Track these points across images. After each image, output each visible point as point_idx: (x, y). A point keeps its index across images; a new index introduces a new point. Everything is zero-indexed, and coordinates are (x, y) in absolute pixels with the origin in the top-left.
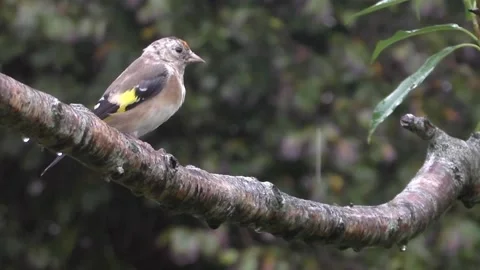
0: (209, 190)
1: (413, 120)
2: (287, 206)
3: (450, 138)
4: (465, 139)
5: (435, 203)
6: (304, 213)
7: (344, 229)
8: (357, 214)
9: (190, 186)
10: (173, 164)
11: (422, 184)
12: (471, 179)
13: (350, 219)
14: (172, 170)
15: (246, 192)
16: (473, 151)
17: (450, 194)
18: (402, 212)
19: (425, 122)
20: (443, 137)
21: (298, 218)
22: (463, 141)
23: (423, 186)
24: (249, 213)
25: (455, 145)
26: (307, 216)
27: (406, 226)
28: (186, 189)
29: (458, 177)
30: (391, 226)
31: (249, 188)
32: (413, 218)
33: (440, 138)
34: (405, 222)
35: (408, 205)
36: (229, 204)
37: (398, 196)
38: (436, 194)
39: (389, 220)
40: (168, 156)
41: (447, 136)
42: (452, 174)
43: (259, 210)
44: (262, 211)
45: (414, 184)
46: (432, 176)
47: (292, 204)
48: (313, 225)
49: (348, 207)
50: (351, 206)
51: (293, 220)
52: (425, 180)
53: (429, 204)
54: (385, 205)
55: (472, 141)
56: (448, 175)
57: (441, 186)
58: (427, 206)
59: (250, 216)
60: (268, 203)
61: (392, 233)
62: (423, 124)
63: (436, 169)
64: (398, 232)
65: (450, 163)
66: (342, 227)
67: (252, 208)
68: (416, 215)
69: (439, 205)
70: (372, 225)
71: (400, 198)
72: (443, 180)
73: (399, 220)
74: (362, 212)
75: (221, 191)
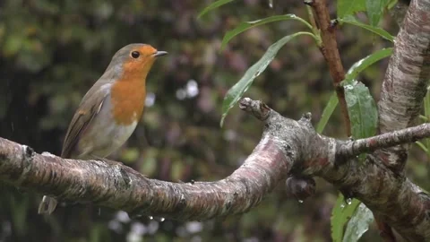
0: (62, 175)
1: (250, 103)
2: (134, 186)
3: (284, 118)
4: (297, 119)
5: (268, 178)
6: (149, 191)
7: (185, 204)
8: (197, 190)
9: (45, 172)
10: (29, 153)
11: (257, 160)
12: (302, 155)
13: (192, 195)
14: (28, 159)
15: (97, 175)
16: (304, 130)
17: (282, 169)
18: (238, 187)
19: (261, 105)
20: (276, 118)
21: (144, 196)
22: (294, 121)
23: (257, 163)
24: (99, 193)
25: (288, 125)
26: (152, 194)
27: (242, 199)
28: (41, 175)
29: (289, 154)
30: (228, 200)
31: (99, 171)
32: (248, 192)
33: (274, 119)
34: (241, 195)
35: (243, 181)
36: (81, 187)
37: (236, 172)
38: (270, 170)
39: (226, 194)
40: (25, 147)
41: (280, 117)
42: (285, 152)
43: (109, 190)
44: (111, 191)
45: (250, 162)
46: (266, 153)
47: (139, 183)
48: (157, 201)
49: (190, 184)
50: (193, 183)
51: (140, 199)
52: (260, 157)
53: (263, 179)
54: (223, 181)
55: (304, 121)
56: (281, 152)
57: (274, 162)
58: (261, 180)
59: (101, 196)
60: (116, 184)
61: (229, 206)
62: (258, 107)
63: (270, 147)
64: (234, 205)
65: (282, 142)
66: (184, 203)
67: (101, 189)
68: (251, 189)
69: (272, 179)
70: (211, 200)
71: (236, 175)
72: (276, 157)
73: (236, 194)
74: (202, 188)
75: (74, 175)
